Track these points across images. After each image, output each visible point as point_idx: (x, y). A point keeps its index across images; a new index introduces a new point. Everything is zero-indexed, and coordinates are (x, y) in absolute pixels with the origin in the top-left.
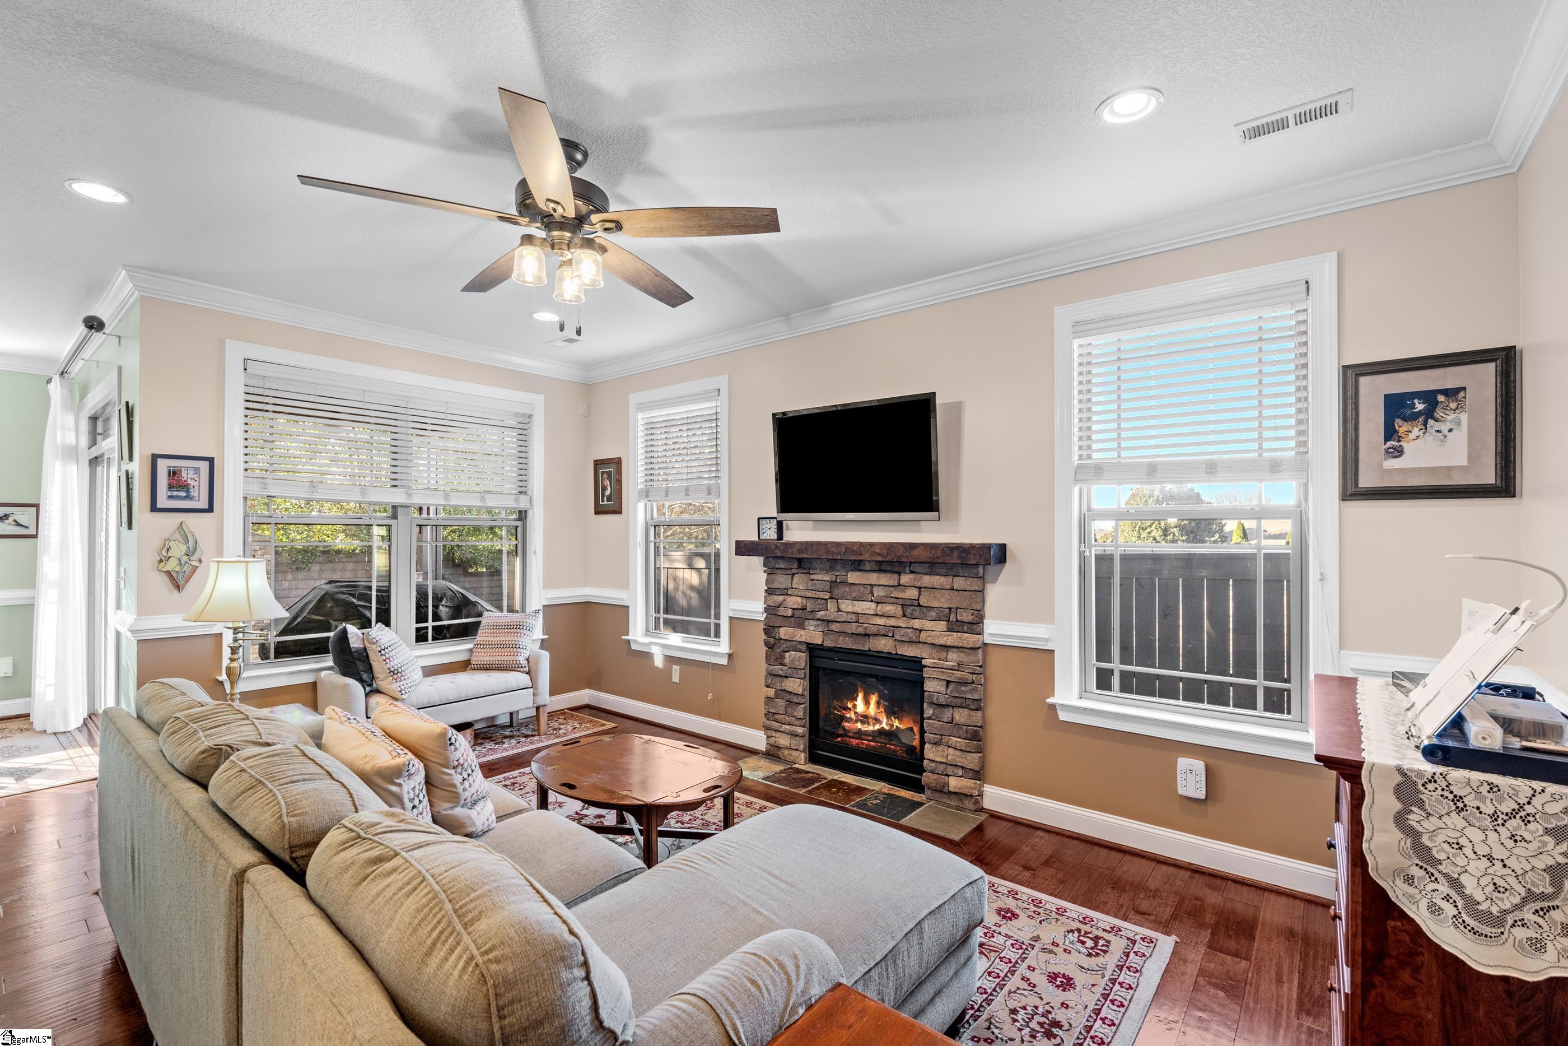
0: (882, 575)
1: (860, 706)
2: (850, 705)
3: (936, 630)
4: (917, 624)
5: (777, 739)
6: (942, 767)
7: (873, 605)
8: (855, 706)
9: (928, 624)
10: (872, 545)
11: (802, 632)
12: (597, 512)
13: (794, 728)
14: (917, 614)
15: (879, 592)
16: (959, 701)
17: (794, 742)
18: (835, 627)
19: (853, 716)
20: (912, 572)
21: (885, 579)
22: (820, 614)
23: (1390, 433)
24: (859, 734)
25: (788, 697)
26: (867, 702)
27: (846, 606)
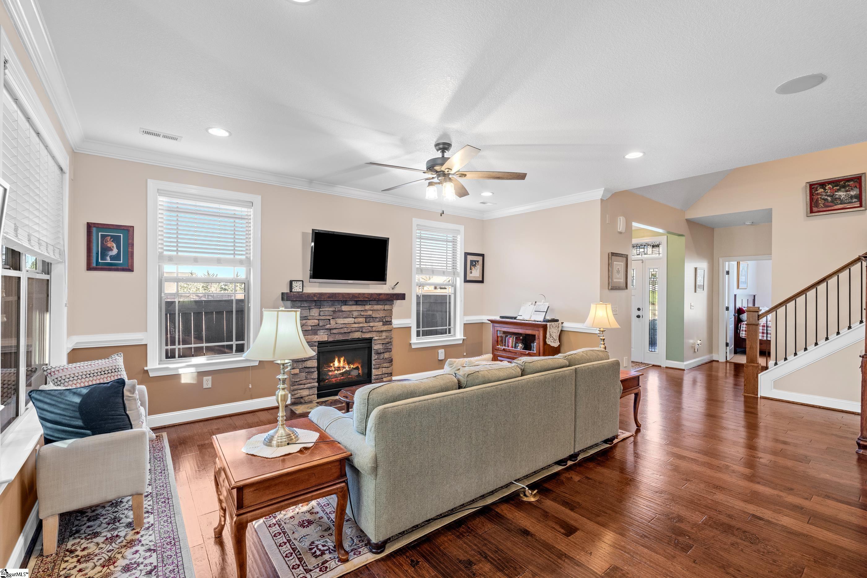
0: (358, 306)
1: (336, 364)
2: (332, 365)
3: (379, 325)
4: (372, 324)
5: (301, 394)
6: (380, 376)
7: (353, 319)
8: (334, 365)
9: (376, 324)
10: (364, 294)
11: (316, 336)
12: (89, 268)
13: (313, 384)
14: (371, 320)
15: (355, 314)
16: (386, 350)
17: (311, 391)
18: (334, 331)
19: (333, 369)
20: (370, 304)
21: (359, 308)
22: (328, 327)
23: (471, 269)
24: (336, 376)
25: (307, 370)
26: (339, 362)
27: (341, 321)
